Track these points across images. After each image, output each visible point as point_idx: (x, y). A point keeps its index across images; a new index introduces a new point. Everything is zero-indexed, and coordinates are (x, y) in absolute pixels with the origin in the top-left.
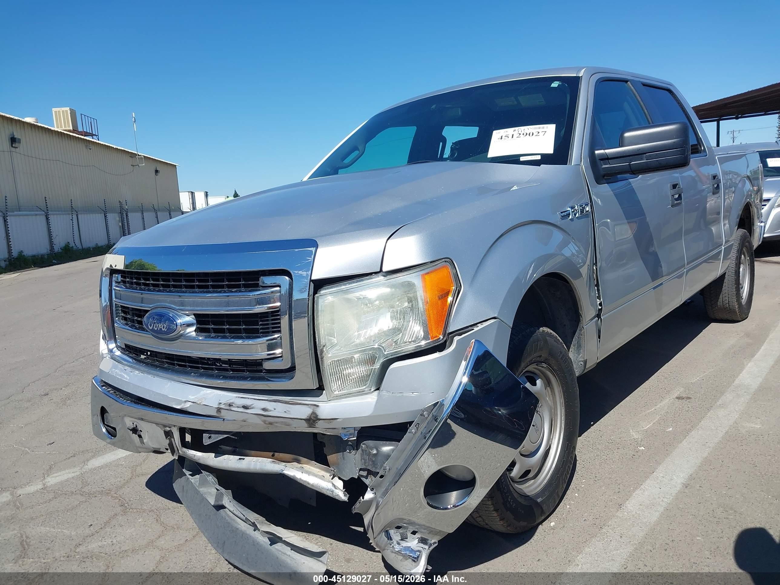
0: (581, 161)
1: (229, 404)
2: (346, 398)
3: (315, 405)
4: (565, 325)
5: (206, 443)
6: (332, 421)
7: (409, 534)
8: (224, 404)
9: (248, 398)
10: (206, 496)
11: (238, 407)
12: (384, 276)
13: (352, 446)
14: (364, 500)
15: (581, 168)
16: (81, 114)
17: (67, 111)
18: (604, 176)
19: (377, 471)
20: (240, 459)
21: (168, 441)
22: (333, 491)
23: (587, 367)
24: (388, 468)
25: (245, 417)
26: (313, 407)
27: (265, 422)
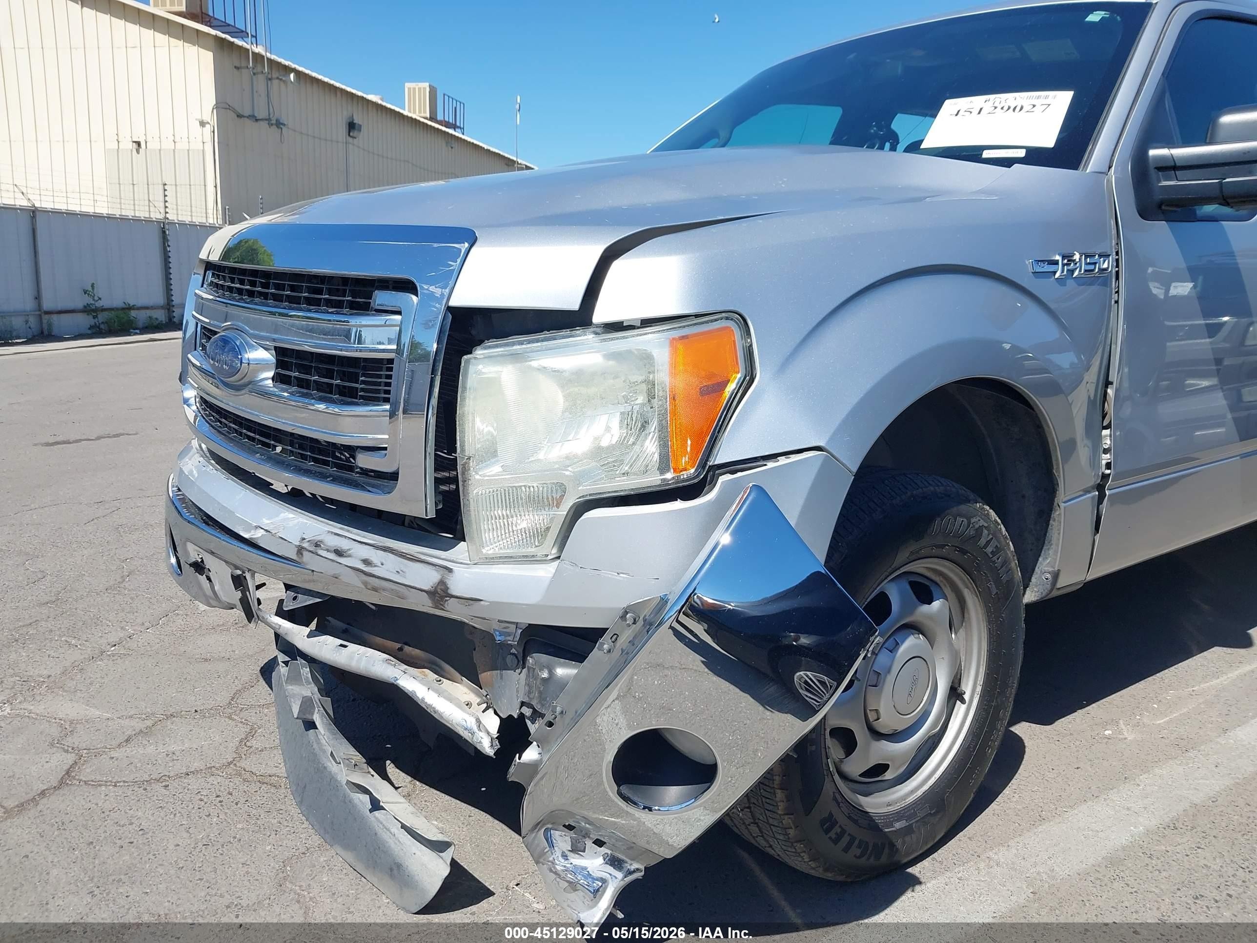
0: (1110, 167)
1: (316, 543)
2: (503, 563)
3: (446, 568)
4: (1023, 496)
5: (287, 607)
6: (471, 602)
7: (589, 844)
8: (309, 541)
9: (346, 537)
10: (292, 700)
11: (328, 551)
12: (596, 333)
13: (517, 657)
14: (521, 761)
15: (1108, 181)
16: (444, 95)
17: (424, 89)
18: (1160, 206)
19: (543, 711)
20: (341, 645)
21: (239, 594)
22: (473, 734)
23: (1059, 585)
24: (559, 709)
25: (338, 570)
26: (442, 571)
27: (365, 584)
